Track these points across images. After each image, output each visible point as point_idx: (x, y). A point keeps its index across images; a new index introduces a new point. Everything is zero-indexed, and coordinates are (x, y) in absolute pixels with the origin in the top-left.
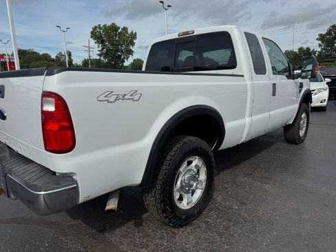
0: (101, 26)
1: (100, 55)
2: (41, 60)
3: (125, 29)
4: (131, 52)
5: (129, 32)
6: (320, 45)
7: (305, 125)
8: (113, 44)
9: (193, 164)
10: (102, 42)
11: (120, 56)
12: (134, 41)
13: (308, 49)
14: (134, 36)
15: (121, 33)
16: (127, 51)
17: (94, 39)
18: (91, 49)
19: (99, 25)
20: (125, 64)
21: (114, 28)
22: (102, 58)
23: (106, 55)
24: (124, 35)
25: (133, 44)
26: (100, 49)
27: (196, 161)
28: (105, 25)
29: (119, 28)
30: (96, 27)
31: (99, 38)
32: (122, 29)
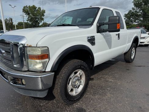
0: (28, 6)
1: (27, 20)
3: (39, 8)
4: (43, 19)
5: (42, 9)
8: (34, 15)
10: (29, 14)
11: (37, 21)
12: (44, 14)
14: (44, 12)
15: (37, 10)
16: (41, 18)
17: (25, 13)
19: (27, 6)
20: (40, 25)
21: (34, 7)
22: (29, 22)
23: (31, 20)
24: (39, 11)
25: (43, 15)
26: (28, 17)
28: (30, 6)
29: (36, 8)
30: (25, 7)
31: (27, 12)
32: (38, 8)
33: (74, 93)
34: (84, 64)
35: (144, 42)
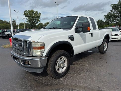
0: (28, 11)
3: (36, 12)
4: (39, 20)
5: (38, 13)
6: (105, 19)
8: (32, 18)
10: (28, 17)
11: (35, 22)
13: (101, 20)
14: (40, 15)
15: (35, 13)
16: (37, 20)
17: (25, 15)
18: (25, 19)
19: (27, 10)
20: (37, 25)
21: (32, 11)
22: (28, 23)
23: (30, 21)
24: (36, 14)
25: (40, 17)
30: (25, 11)
31: (27, 15)
33: (60, 72)
34: (67, 53)
35: (117, 38)
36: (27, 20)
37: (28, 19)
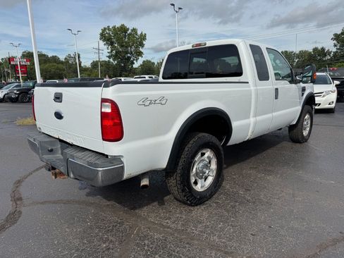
0: (110, 28)
1: (109, 57)
2: (50, 62)
3: (134, 30)
4: (140, 54)
5: (139, 33)
6: (335, 46)
7: (309, 125)
8: (122, 46)
9: (206, 155)
10: (112, 44)
11: (129, 58)
12: (144, 42)
14: (143, 37)
15: (130, 34)
16: (136, 53)
17: (104, 41)
18: (100, 52)
19: (108, 27)
21: (123, 29)
22: (111, 60)
23: (115, 57)
24: (134, 37)
25: (142, 45)
26: (109, 51)
27: (208, 153)
28: (114, 27)
29: (128, 29)
30: (105, 29)
31: (108, 40)
32: (132, 30)
35: (320, 104)
36: (108, 55)
37: (112, 51)
